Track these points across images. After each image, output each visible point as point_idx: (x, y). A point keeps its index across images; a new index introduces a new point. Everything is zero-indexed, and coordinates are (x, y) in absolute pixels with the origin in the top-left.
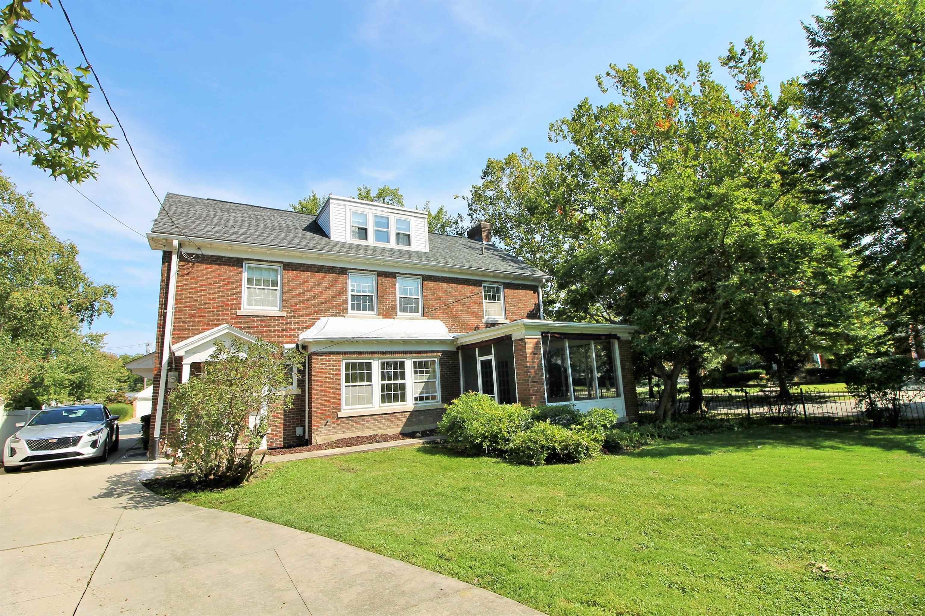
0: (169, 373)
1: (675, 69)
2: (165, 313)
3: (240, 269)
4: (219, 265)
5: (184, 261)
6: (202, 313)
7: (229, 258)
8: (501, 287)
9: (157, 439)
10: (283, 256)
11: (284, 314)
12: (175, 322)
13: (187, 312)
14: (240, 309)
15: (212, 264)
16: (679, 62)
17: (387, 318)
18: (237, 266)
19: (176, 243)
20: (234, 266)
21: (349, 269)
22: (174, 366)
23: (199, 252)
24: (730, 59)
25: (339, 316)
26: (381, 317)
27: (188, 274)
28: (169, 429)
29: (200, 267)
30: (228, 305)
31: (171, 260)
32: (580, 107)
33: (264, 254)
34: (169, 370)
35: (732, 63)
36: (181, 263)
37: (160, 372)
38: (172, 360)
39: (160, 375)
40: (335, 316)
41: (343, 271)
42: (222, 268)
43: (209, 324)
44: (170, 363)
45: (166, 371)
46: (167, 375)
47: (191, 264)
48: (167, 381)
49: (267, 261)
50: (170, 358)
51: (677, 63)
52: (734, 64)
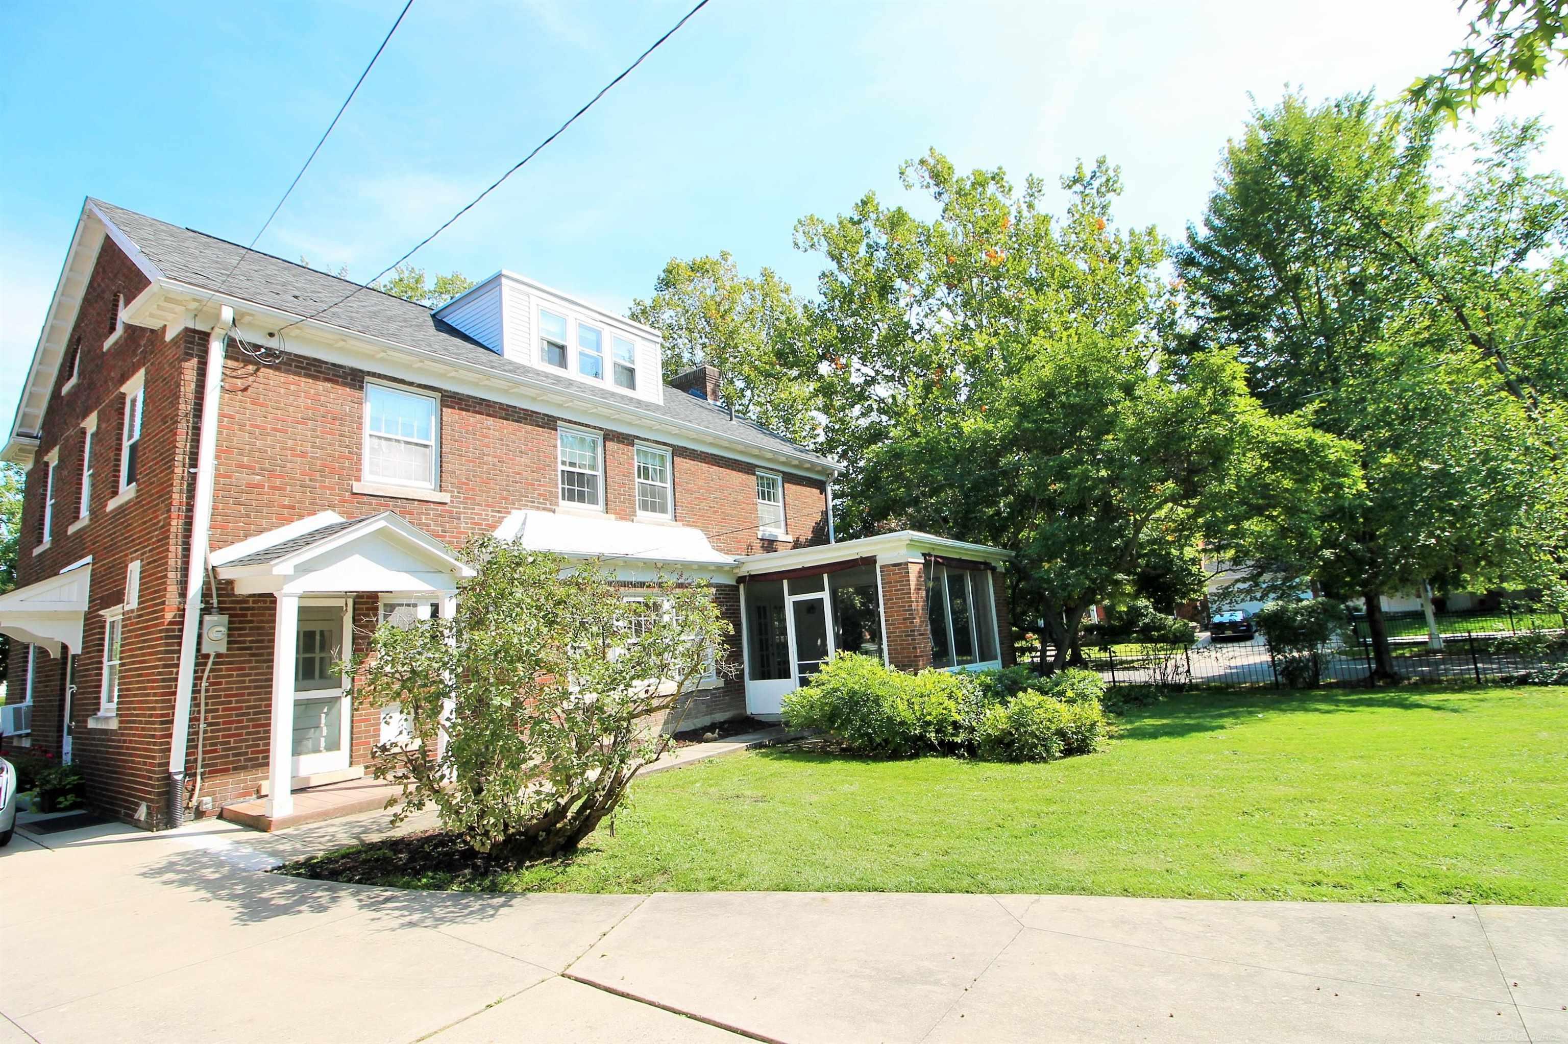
0: (207, 618)
1: (993, 178)
2: (194, 477)
3: (357, 393)
4: (315, 378)
5: (237, 360)
6: (278, 482)
7: (334, 365)
8: (780, 480)
9: (179, 777)
10: (443, 376)
11: (445, 497)
12: (215, 498)
13: (242, 478)
14: (358, 479)
15: (299, 375)
16: (1000, 168)
17: (621, 518)
18: (352, 386)
19: (227, 314)
20: (345, 384)
21: (559, 419)
22: (215, 601)
23: (273, 343)
24: (1076, 181)
25: (544, 509)
26: (613, 516)
27: (245, 390)
28: (204, 752)
29: (271, 378)
30: (333, 471)
31: (206, 352)
32: (864, 203)
33: (408, 367)
34: (206, 610)
35: (1078, 187)
36: (230, 363)
37: (183, 616)
38: (209, 589)
39: (182, 623)
40: (538, 508)
41: (549, 422)
42: (322, 386)
43: (293, 508)
44: (206, 595)
45: (197, 613)
46: (201, 623)
47: (251, 368)
48: (200, 636)
49: (411, 384)
50: (207, 583)
51: (996, 171)
52: (1082, 189)
